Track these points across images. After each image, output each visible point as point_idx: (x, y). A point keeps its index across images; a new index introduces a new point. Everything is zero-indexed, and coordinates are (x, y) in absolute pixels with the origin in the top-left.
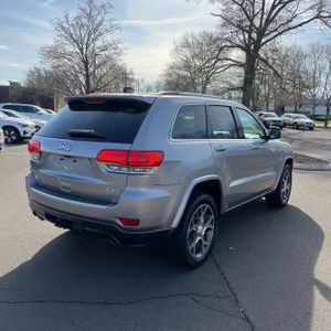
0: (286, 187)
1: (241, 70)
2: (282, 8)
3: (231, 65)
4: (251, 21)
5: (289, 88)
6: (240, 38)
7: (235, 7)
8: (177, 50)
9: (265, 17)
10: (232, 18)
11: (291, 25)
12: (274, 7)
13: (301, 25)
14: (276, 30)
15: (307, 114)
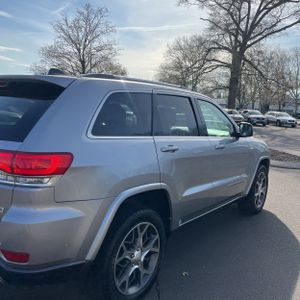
0: (261, 190)
1: (228, 71)
2: (267, 13)
3: (218, 66)
4: (238, 25)
5: (274, 88)
6: (227, 40)
7: (222, 12)
8: (170, 52)
9: (250, 21)
10: (220, 22)
11: (275, 28)
12: (259, 12)
13: (284, 29)
14: (261, 34)
15: (290, 113)
